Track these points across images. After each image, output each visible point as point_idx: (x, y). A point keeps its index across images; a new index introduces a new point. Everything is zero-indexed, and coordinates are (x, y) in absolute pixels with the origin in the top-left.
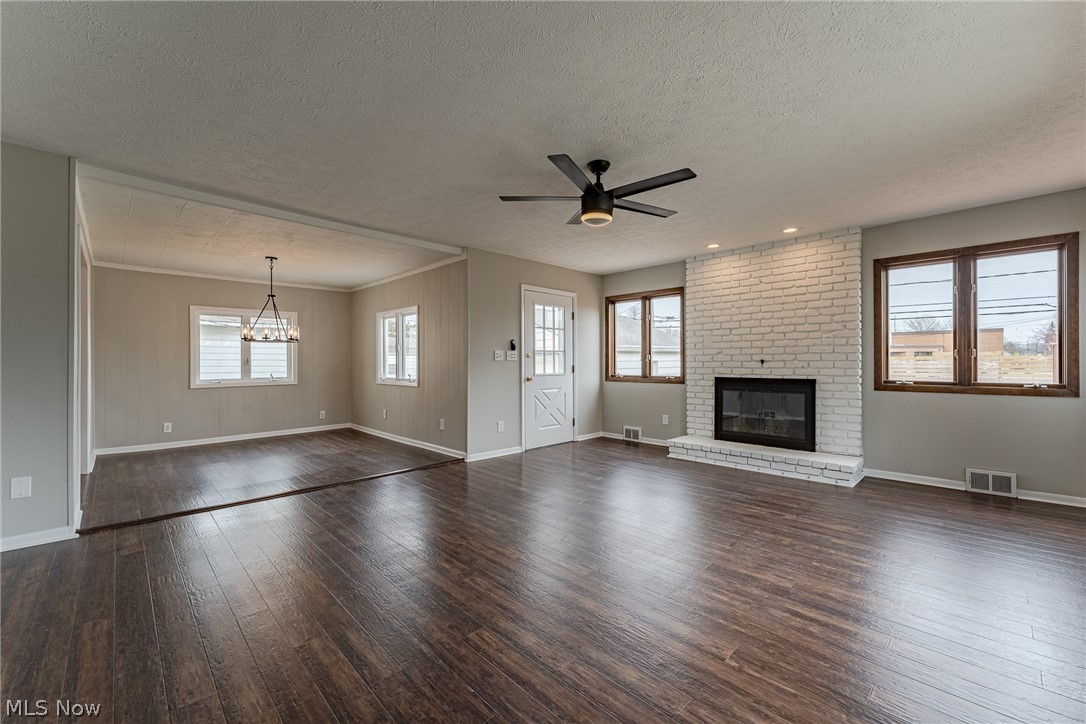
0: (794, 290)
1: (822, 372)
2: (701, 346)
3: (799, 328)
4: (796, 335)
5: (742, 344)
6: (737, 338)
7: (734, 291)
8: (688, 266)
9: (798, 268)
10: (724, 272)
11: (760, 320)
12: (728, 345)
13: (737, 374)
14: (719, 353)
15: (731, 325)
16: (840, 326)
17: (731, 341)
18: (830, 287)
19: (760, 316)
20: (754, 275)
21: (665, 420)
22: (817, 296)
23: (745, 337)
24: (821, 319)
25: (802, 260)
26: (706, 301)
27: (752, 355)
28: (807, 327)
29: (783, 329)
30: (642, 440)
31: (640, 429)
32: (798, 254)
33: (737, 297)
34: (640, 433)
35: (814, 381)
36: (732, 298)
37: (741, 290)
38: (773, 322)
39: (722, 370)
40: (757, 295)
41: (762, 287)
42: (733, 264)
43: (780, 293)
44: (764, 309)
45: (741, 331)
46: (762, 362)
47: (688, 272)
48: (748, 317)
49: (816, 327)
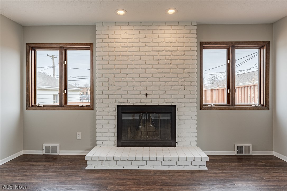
0: (164, 53)
1: (179, 101)
2: (107, 84)
3: (167, 75)
4: (165, 79)
5: (134, 84)
6: (131, 80)
7: (129, 49)
8: (97, 28)
9: (167, 40)
10: (123, 36)
11: (145, 69)
12: (126, 84)
13: (131, 102)
14: (119, 89)
15: (128, 71)
16: (187, 75)
17: (127, 82)
18: (183, 53)
19: (145, 66)
20: (142, 40)
21: (79, 135)
22: (176, 57)
23: (136, 79)
24: (178, 71)
25: (169, 36)
26: (110, 54)
27: (140, 91)
28: (171, 75)
29: (159, 75)
30: (60, 152)
31: (58, 145)
32: (167, 32)
33: (131, 54)
34: (58, 148)
35: (175, 106)
36: (127, 53)
37: (133, 49)
38: (152, 71)
39: (121, 100)
40: (143, 53)
41: (146, 49)
42: (129, 32)
43: (156, 53)
44: (147, 62)
45: (133, 75)
46: (147, 95)
47: (97, 33)
48: (138, 66)
49: (176, 75)
